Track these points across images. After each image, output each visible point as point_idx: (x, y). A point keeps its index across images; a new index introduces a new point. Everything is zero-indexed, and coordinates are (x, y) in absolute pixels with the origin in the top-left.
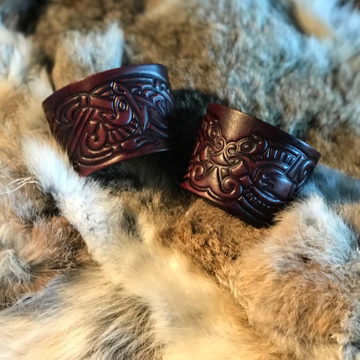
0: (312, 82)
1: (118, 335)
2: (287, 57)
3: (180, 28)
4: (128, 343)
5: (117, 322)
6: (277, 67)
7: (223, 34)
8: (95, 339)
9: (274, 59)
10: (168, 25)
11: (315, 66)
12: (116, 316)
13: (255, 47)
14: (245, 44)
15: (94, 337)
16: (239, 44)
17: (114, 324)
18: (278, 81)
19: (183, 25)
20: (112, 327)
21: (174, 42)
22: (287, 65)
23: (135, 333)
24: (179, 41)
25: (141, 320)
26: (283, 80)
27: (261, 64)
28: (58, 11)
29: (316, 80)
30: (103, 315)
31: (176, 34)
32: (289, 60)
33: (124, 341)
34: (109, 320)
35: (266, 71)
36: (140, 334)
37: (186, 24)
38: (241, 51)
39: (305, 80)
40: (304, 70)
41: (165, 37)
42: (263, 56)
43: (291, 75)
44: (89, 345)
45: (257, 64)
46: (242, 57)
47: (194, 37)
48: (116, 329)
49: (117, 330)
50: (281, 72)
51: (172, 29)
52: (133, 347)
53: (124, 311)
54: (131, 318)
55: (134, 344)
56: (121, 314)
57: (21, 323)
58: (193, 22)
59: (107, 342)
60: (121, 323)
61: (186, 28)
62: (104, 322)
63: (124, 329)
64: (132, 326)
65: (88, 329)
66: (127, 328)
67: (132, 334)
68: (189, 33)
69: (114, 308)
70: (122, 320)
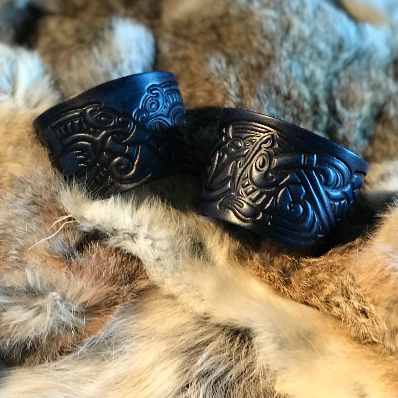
0: (373, 74)
1: (214, 363)
2: (345, 47)
3: (218, 22)
4: (227, 371)
5: (208, 350)
6: (335, 59)
7: (274, 20)
8: (187, 371)
9: (333, 49)
10: (203, 20)
11: (376, 56)
12: (206, 344)
13: (312, 35)
14: (301, 32)
15: (184, 370)
16: (294, 32)
17: (206, 351)
18: (336, 75)
19: (221, 17)
20: (204, 356)
21: (214, 37)
22: (346, 55)
23: (233, 360)
24: (219, 35)
25: (236, 345)
26: (342, 74)
27: (320, 54)
29: (377, 72)
30: (190, 344)
31: (214, 28)
32: (349, 50)
33: (221, 369)
34: (199, 349)
35: (325, 63)
36: (238, 360)
37: (226, 15)
38: (297, 39)
39: (365, 73)
40: (364, 61)
41: (201, 33)
42: (322, 46)
43: (350, 68)
44: (180, 379)
45: (315, 56)
46: (300, 46)
47: (237, 27)
48: (209, 357)
49: (212, 358)
50: (339, 65)
51: (208, 23)
52: (234, 375)
53: (213, 337)
54: (223, 345)
55: (234, 372)
56: (211, 342)
57: (92, 364)
58: (233, 11)
59: (203, 372)
60: (214, 350)
61: (225, 20)
62: (193, 351)
63: (219, 356)
64: (227, 353)
65: (175, 362)
66: (221, 355)
67: (229, 361)
68: (229, 25)
69: (200, 336)
70: (214, 347)
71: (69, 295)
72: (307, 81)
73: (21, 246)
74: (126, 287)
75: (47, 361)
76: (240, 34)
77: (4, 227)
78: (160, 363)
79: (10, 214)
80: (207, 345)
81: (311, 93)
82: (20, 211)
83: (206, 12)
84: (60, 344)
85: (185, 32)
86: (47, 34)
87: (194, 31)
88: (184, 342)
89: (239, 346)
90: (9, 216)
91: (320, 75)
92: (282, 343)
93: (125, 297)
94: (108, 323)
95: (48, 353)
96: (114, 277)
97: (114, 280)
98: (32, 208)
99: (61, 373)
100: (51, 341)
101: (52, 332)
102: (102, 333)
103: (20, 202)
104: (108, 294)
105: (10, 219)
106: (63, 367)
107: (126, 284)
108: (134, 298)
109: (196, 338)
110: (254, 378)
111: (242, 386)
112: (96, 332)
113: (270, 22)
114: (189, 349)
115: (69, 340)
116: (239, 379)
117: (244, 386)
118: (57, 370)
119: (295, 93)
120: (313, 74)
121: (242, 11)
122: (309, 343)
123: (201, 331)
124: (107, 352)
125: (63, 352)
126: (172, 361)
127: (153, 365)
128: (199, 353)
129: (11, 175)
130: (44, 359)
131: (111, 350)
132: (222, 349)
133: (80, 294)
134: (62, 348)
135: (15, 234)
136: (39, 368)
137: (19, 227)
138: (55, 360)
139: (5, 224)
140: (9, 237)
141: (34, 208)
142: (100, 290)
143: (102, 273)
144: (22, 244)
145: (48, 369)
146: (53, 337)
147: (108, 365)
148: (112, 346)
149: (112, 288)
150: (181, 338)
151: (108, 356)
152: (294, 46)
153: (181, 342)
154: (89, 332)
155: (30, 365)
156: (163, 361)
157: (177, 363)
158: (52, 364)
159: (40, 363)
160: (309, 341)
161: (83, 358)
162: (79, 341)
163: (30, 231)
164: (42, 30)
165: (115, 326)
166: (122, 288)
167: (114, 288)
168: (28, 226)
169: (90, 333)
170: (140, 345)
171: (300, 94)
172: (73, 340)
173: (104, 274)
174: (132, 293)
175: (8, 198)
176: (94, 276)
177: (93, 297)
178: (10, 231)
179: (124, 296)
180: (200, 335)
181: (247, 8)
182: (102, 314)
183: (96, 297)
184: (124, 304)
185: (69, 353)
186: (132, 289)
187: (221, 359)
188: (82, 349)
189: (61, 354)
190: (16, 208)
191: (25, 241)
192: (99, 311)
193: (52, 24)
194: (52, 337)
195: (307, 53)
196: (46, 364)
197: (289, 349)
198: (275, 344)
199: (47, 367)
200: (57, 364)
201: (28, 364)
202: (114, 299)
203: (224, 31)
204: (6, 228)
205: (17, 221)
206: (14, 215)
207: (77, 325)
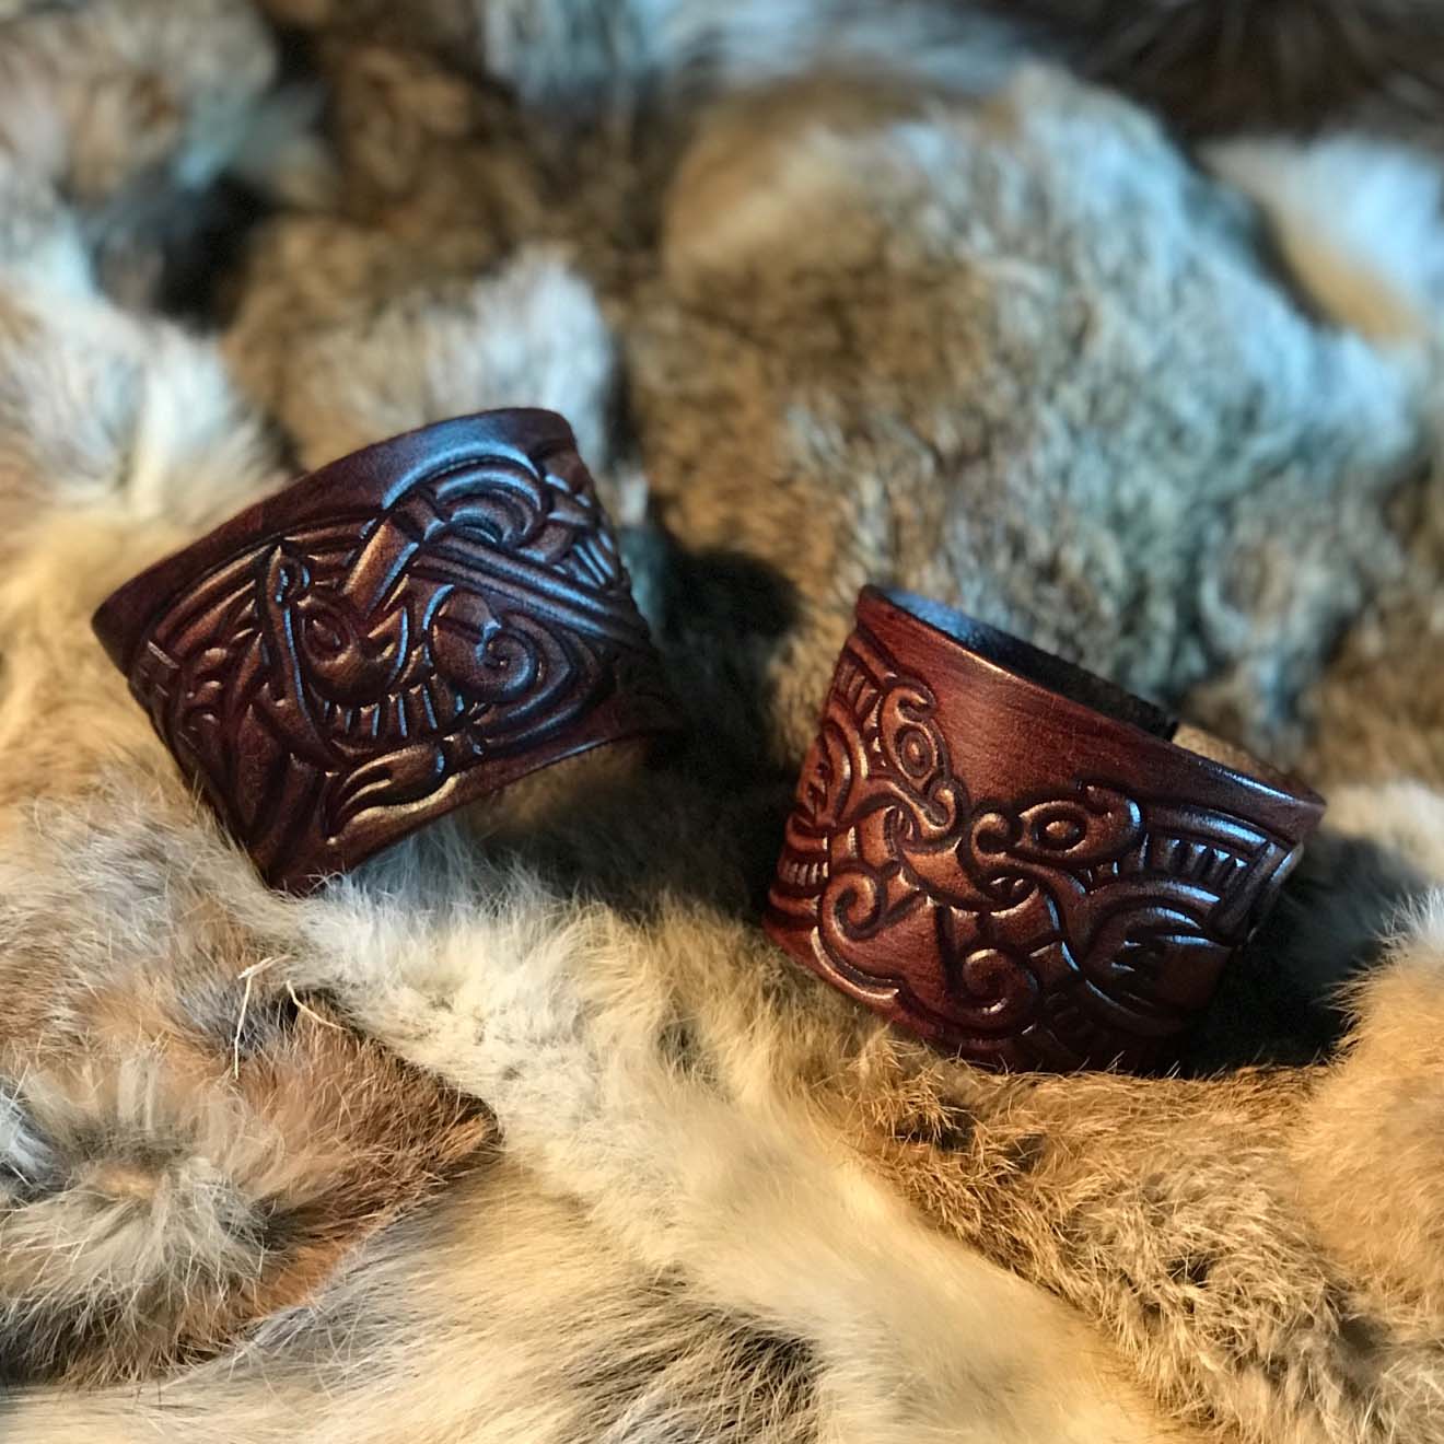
1: (672, 1429)
2: (1265, 415)
3: (846, 288)
5: (662, 1384)
7: (1038, 302)
10: (798, 277)
12: (657, 1364)
14: (1123, 351)
16: (1100, 348)
17: (653, 1389)
18: (1225, 506)
19: (858, 273)
20: (643, 1404)
21: (827, 337)
23: (739, 1425)
25: (756, 1376)
27: (1177, 434)
30: (605, 1359)
31: (832, 307)
34: (631, 1380)
36: (755, 1427)
37: (874, 266)
38: (1106, 375)
40: (1325, 469)
42: (1186, 406)
47: (909, 312)
48: (661, 1407)
49: (667, 1414)
51: (812, 290)
53: (683, 1345)
54: (714, 1371)
56: (675, 1359)
57: (277, 1398)
58: (902, 257)
60: (679, 1386)
61: (872, 285)
62: (612, 1385)
63: (693, 1407)
64: (721, 1401)
65: (547, 1413)
66: (701, 1406)
67: (725, 1427)
68: (882, 302)
70: (683, 1376)
72: (1119, 522)
73: (89, 992)
74: (412, 1152)
75: (134, 1377)
76: (915, 336)
77: (37, 926)
78: (500, 1413)
79: (65, 885)
80: (663, 1368)
81: (1129, 561)
82: (97, 877)
83: (813, 251)
84: (181, 1326)
88: (583, 1352)
89: (768, 1379)
90: (60, 892)
91: (1166, 504)
92: (910, 1399)
93: (406, 1183)
94: (343, 1271)
95: (141, 1349)
96: (376, 1117)
97: (375, 1125)
98: (139, 871)
99: (172, 1418)
100: (152, 1316)
101: (158, 1286)
102: (315, 1302)
103: (104, 847)
104: (351, 1172)
105: (60, 900)
106: (187, 1398)
108: (436, 1190)
109: (627, 1343)
112: (296, 1295)
113: (1024, 307)
114: (598, 1374)
115: (211, 1318)
118: (160, 1408)
119: (1073, 559)
120: (1143, 503)
121: (929, 259)
122: (1002, 1405)
123: (643, 1321)
124: (331, 1363)
125: (188, 1351)
126: (538, 1411)
127: (476, 1419)
128: (629, 1392)
130: (126, 1369)
131: (343, 1357)
132: (708, 1385)
133: (260, 1169)
134: (186, 1338)
135: (72, 952)
136: (110, 1398)
137: (87, 932)
138: (160, 1375)
139: (44, 917)
140: (53, 962)
141: (146, 870)
142: (327, 1159)
143: (337, 1101)
144: (90, 987)
145: (133, 1401)
146: (159, 1300)
147: (332, 1407)
148: (346, 1347)
149: (366, 1153)
150: (578, 1338)
151: (332, 1376)
152: (1095, 400)
153: (572, 1352)
154: (274, 1294)
155: (80, 1383)
156: (509, 1409)
157: (554, 1417)
158: (150, 1388)
159: (115, 1381)
160: (1006, 1398)
161: (250, 1375)
162: (240, 1322)
163: (120, 946)
165: (364, 1281)
166: (399, 1155)
167: (374, 1154)
168: (115, 930)
169: (277, 1301)
170: (441, 1348)
171: (1091, 564)
172: (221, 1316)
173: (344, 1105)
174: (430, 1171)
175: (64, 833)
176: (313, 1109)
177: (302, 1179)
178: (55, 940)
180: (642, 1331)
181: (949, 247)
182: (327, 1238)
183: (311, 1182)
184: (398, 1209)
185: (205, 1356)
186: (431, 1158)
187: (696, 1419)
188: (245, 1349)
189: (181, 1361)
190: (85, 867)
191: (102, 977)
192: (318, 1228)
194: (156, 1300)
195: (1136, 426)
196: (131, 1386)
197: (935, 1421)
198: (885, 1402)
199: (131, 1395)
200: (164, 1388)
201: (74, 1380)
202: (370, 1191)
203: (863, 320)
204: (43, 932)
205: (84, 911)
206: (76, 890)
207: (235, 1270)
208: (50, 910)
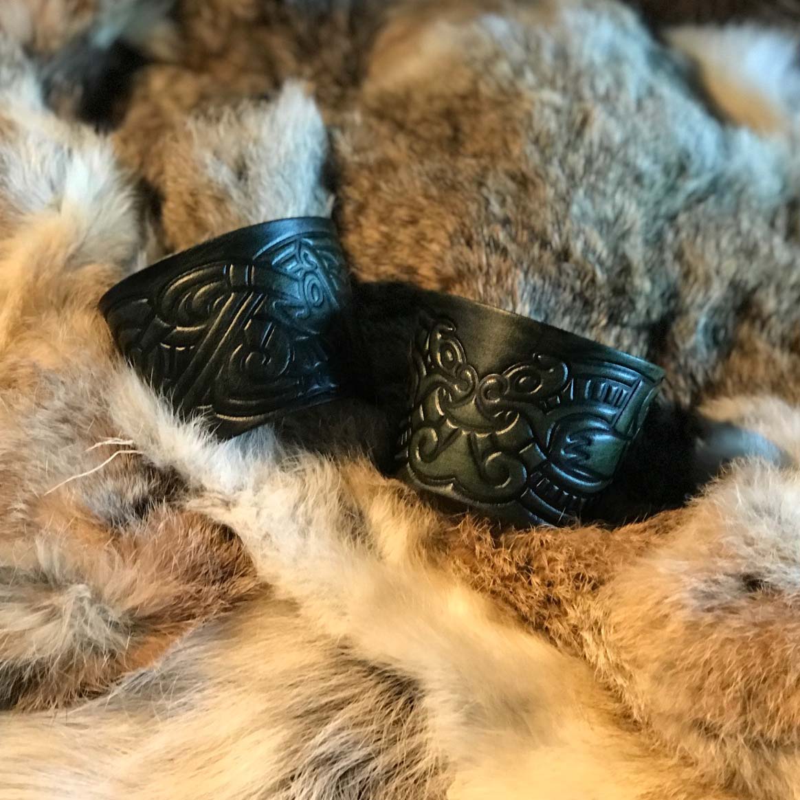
0: (745, 224)
1: (347, 742)
2: (693, 169)
3: (457, 104)
4: (368, 759)
5: (340, 719)
6: (671, 189)
7: (557, 111)
8: (296, 751)
9: (667, 171)
10: (430, 99)
11: (751, 190)
12: (339, 706)
13: (626, 143)
14: (605, 135)
15: (291, 750)
16: (593, 133)
17: (335, 720)
18: (672, 218)
19: (464, 97)
20: (331, 727)
22: (691, 185)
23: (383, 741)
24: (456, 129)
25: (393, 714)
26: (682, 219)
27: (638, 179)
28: (174, 80)
29: (752, 220)
30: (310, 703)
31: (449, 115)
32: (698, 175)
33: (358, 755)
34: (325, 715)
35: (649, 196)
36: (394, 741)
37: (472, 94)
38: (596, 148)
39: (729, 220)
40: (728, 198)
41: (425, 120)
42: (644, 163)
43: (701, 208)
44: (282, 764)
45: (629, 180)
46: (599, 163)
47: (490, 118)
48: (341, 729)
49: (344, 734)
50: (679, 200)
51: (438, 105)
52: (379, 768)
53: (354, 696)
54: (370, 711)
55: (381, 762)
56: (349, 703)
57: (131, 721)
58: (486, 89)
59: (323, 757)
60: (351, 718)
61: (471, 104)
62: (313, 717)
63: (358, 730)
64: (374, 727)
65: (278, 732)
66: (362, 730)
67: (375, 742)
68: (476, 112)
69: (332, 690)
70: (352, 713)
71: (107, 592)
73: (34, 496)
74: (214, 587)
75: (53, 707)
76: (492, 131)
77: (7, 459)
78: (252, 732)
79: (22, 436)
80: (342, 709)
82: (41, 433)
84: (81, 677)
85: (399, 115)
86: (146, 98)
87: (414, 115)
88: (298, 699)
89: (400, 716)
90: (19, 440)
93: (209, 605)
94: (171, 651)
95: (59, 691)
96: (194, 567)
97: (192, 573)
98: (62, 429)
99: (73, 731)
100: (67, 671)
101: (71, 653)
102: (157, 667)
103: (42, 416)
104: (178, 597)
105: (20, 444)
106: (81, 720)
107: (214, 583)
108: (226, 610)
109: (324, 694)
110: (416, 777)
111: (394, 787)
112: (147, 663)
113: (548, 112)
114: (307, 711)
115: (98, 673)
116: (389, 776)
117: (396, 789)
118: (67, 725)
121: (501, 90)
122: (523, 719)
123: (334, 681)
124: (160, 702)
125: (87, 692)
126: (273, 731)
127: (239, 734)
128: (323, 722)
129: (34, 366)
130: (49, 703)
131: (168, 699)
132: (368, 717)
133: (127, 593)
134: (85, 684)
135: (26, 473)
136: (38, 718)
137: (34, 462)
138: (68, 704)
139: (11, 454)
140: (15, 479)
141: (66, 429)
142: (166, 589)
143: (171, 558)
144: (35, 493)
145: (52, 720)
146: (71, 663)
147: (160, 726)
148: (170, 693)
149: (187, 587)
150: (295, 691)
151: (161, 710)
153: (292, 699)
154: (134, 661)
155: (24, 709)
156: (257, 729)
157: (281, 734)
158: (62, 714)
159: (44, 708)
161: (117, 708)
162: (115, 675)
163: (52, 470)
164: (139, 92)
165: (181, 657)
166: (206, 589)
167: (191, 588)
168: (50, 462)
169: (135, 665)
170: (222, 695)
172: (104, 673)
173: (175, 561)
174: (223, 599)
175: (21, 408)
176: (158, 562)
177: (152, 599)
178: (16, 466)
179: (208, 603)
180: (331, 688)
181: (513, 84)
182: (164, 632)
183: (156, 601)
184: (204, 619)
185: (95, 695)
186: (225, 593)
187: (359, 736)
188: (117, 691)
189: (80, 696)
190: (33, 427)
191: (42, 487)
192: (159, 627)
193: (157, 81)
194: (69, 663)
195: (613, 175)
196: (50, 712)
199: (51, 717)
200: (71, 713)
201: (22, 707)
202: (188, 608)
203: (465, 122)
204: (11, 462)
205: (33, 450)
206: (28, 439)
207: (113, 647)
208: (14, 450)
